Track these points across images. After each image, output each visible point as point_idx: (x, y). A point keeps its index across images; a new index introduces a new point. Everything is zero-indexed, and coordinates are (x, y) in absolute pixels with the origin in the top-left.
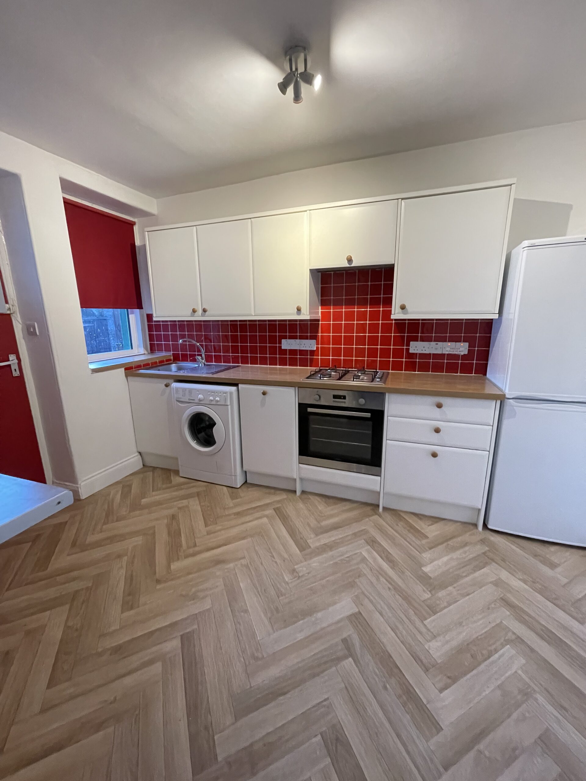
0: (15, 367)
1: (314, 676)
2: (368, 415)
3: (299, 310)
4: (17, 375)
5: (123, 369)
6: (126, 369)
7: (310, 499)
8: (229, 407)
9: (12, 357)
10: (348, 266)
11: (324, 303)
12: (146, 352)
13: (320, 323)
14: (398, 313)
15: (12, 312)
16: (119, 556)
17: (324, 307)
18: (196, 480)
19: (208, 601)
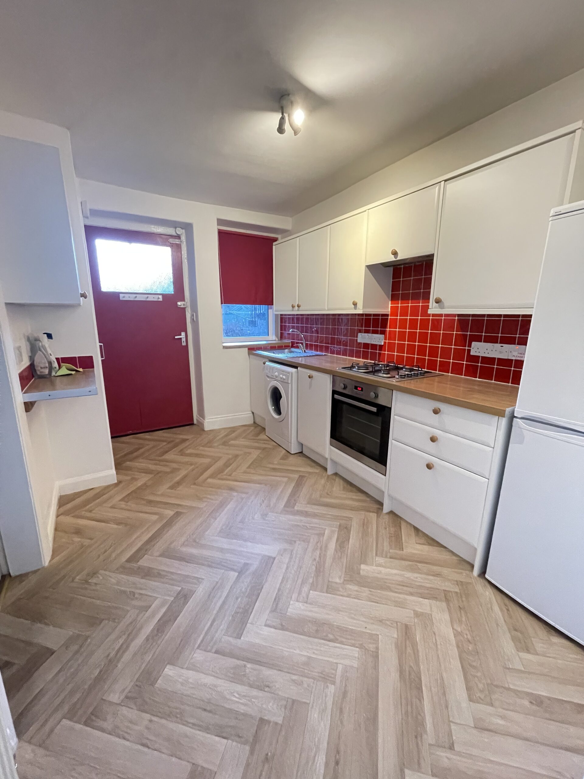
0: (184, 340)
1: (209, 566)
2: (374, 409)
3: (355, 304)
4: (184, 345)
5: (247, 349)
6: (249, 349)
7: (335, 480)
8: (290, 385)
9: (183, 334)
10: (395, 260)
11: (394, 298)
12: (277, 339)
13: (389, 317)
14: (435, 308)
15: (185, 306)
16: (191, 464)
17: (394, 302)
18: (273, 441)
19: (205, 504)
